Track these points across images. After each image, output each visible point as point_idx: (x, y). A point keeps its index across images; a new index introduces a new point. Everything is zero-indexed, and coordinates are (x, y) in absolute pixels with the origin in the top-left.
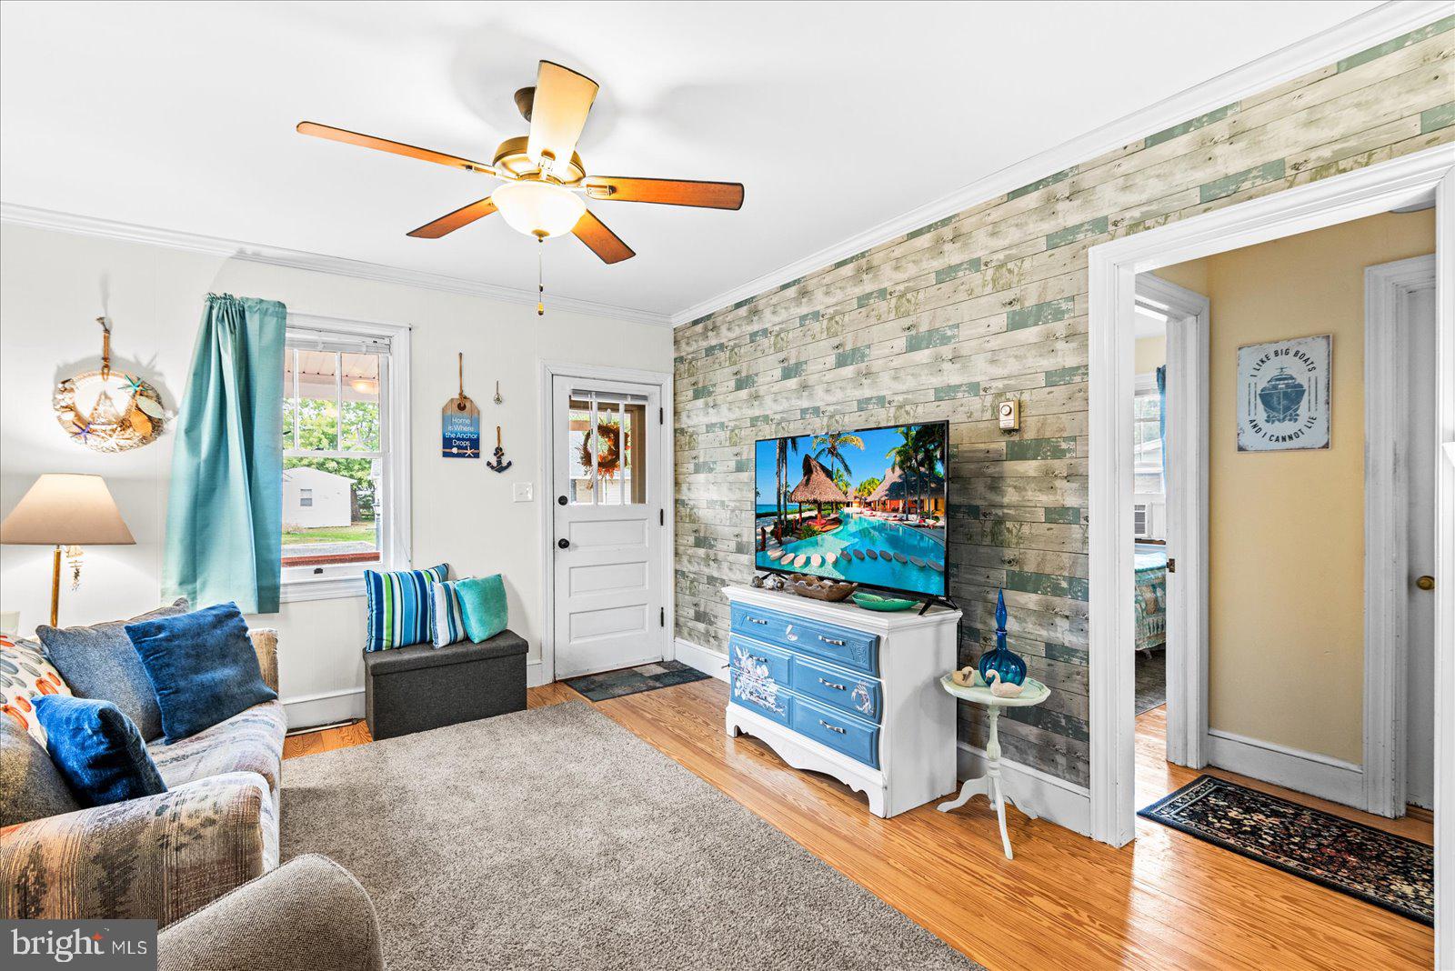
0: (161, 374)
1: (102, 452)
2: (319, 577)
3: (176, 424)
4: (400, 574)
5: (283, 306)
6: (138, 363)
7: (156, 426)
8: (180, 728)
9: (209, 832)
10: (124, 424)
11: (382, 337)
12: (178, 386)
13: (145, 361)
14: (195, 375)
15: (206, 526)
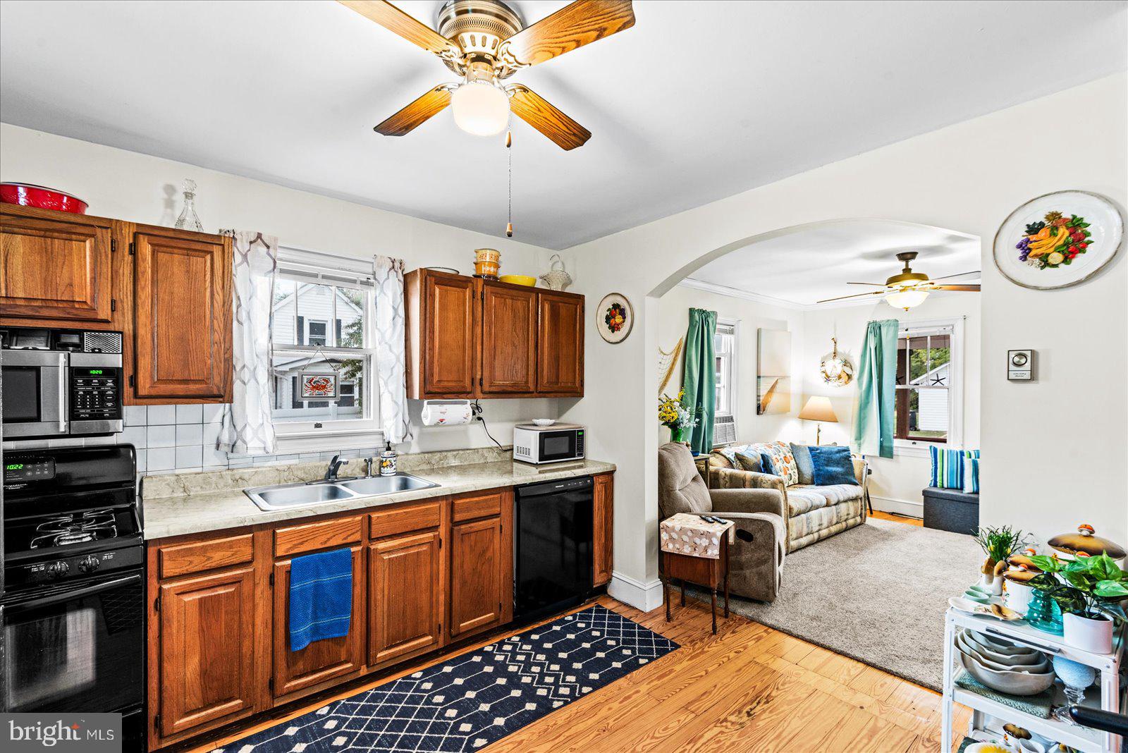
0: (852, 357)
1: (834, 388)
2: (914, 446)
3: (855, 375)
4: (951, 451)
5: (897, 321)
6: (845, 353)
7: (849, 377)
8: (819, 482)
9: (769, 482)
10: (840, 377)
11: (948, 326)
12: (856, 362)
13: (847, 352)
14: (862, 356)
15: (864, 418)
